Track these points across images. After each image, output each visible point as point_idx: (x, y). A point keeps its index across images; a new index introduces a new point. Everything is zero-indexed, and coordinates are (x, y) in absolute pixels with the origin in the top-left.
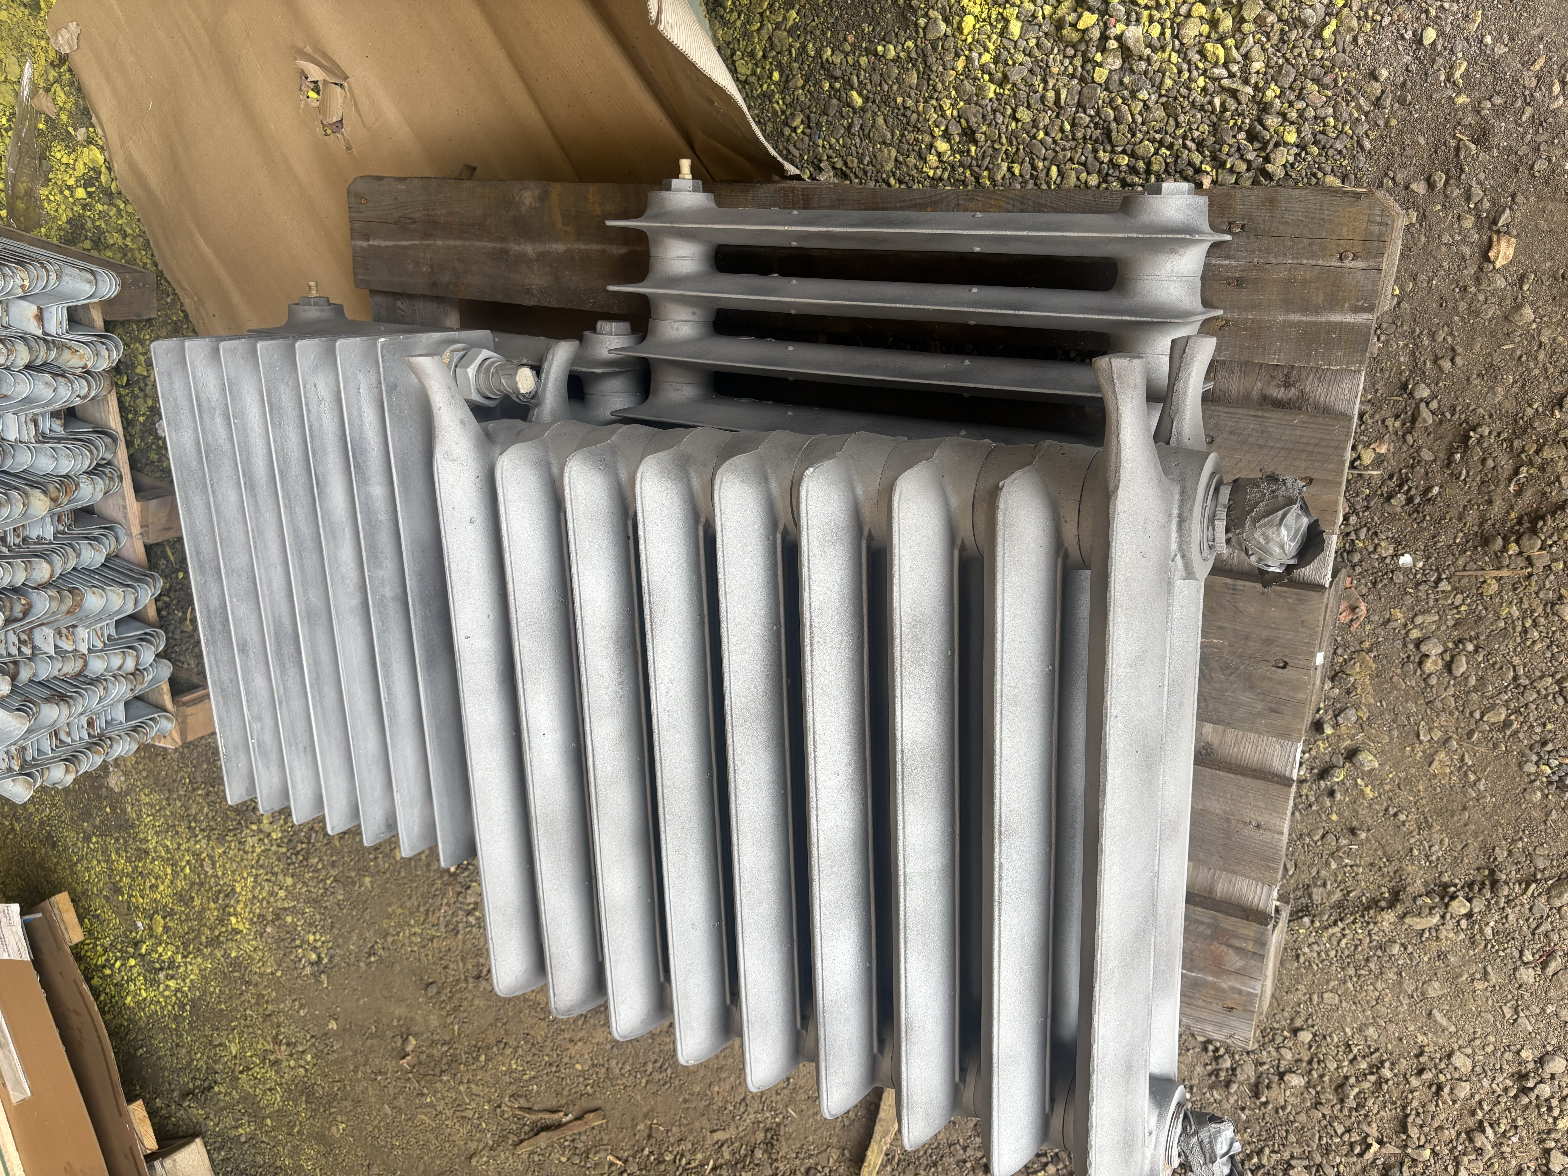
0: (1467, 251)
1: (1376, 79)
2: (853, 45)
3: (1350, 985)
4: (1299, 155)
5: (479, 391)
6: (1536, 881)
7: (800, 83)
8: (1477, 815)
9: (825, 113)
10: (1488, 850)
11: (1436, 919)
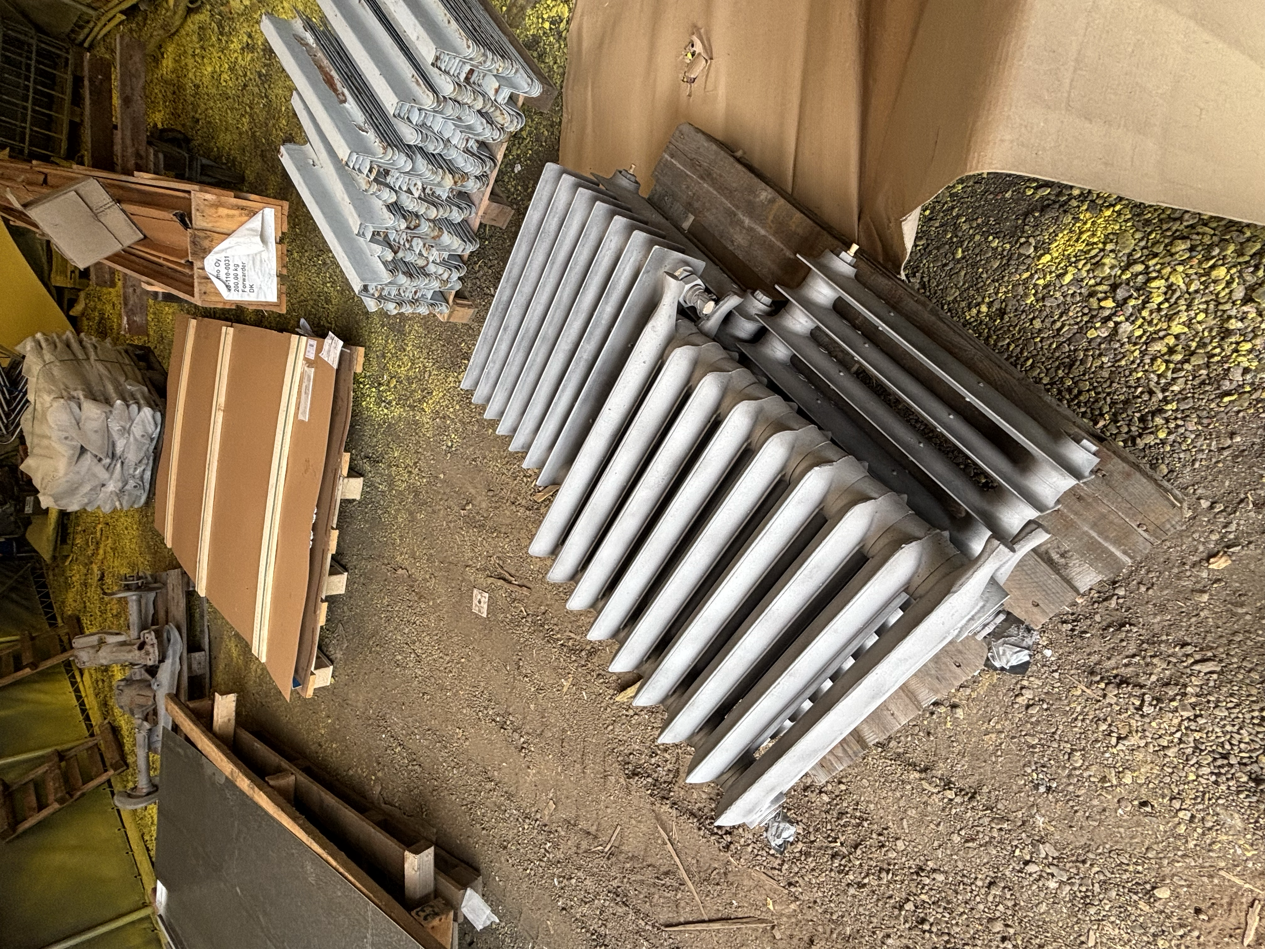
0: (1201, 548)
1: (1231, 438)
2: (978, 225)
3: (877, 784)
4: (1158, 444)
5: (684, 297)
6: (992, 810)
7: (937, 225)
8: (988, 768)
9: (938, 248)
10: (981, 785)
11: (936, 790)
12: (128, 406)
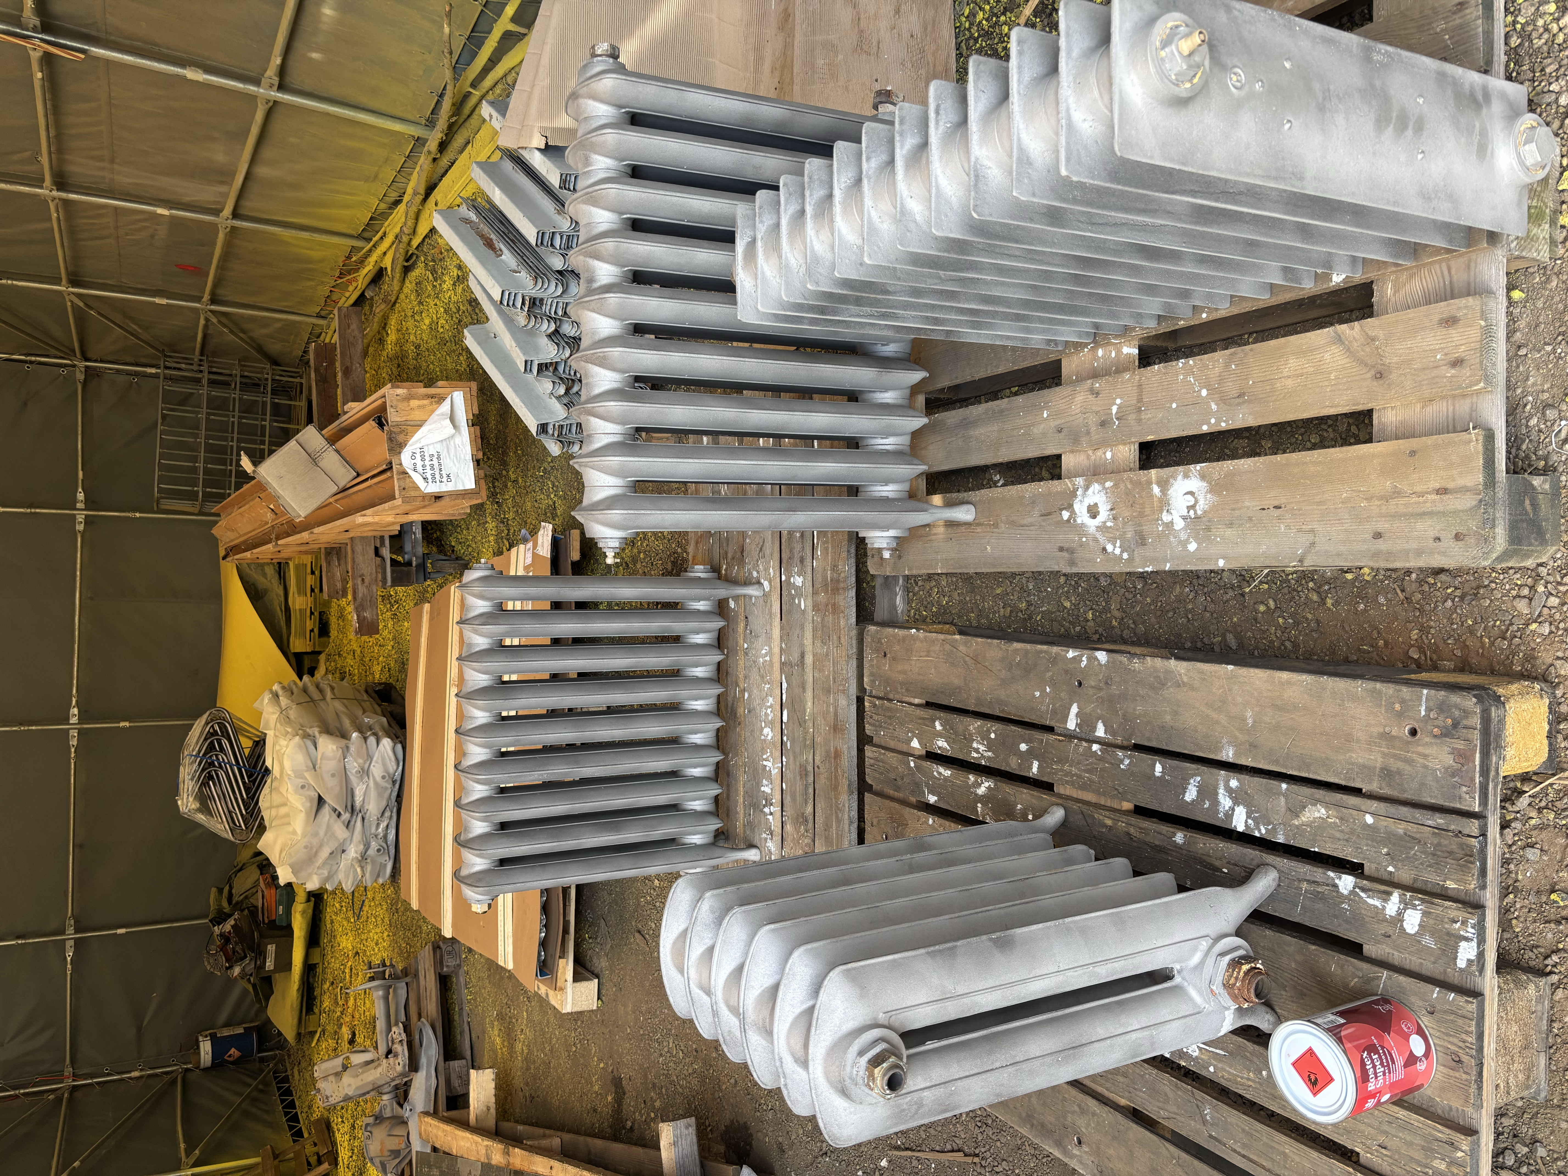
12: (365, 739)
